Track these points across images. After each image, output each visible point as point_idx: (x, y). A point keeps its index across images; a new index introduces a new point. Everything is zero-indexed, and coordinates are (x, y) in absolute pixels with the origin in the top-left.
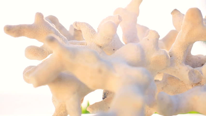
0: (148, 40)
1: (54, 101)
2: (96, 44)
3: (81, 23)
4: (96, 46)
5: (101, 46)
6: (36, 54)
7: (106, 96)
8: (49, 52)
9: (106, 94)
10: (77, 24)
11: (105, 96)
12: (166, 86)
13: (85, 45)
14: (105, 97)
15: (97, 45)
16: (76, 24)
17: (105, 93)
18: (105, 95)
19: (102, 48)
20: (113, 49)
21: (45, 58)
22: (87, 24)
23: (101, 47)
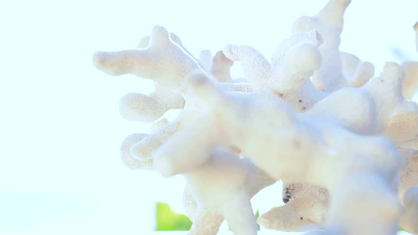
0: (382, 81)
1: (187, 205)
2: (272, 89)
3: (241, 46)
4: (273, 93)
5: (282, 93)
6: (143, 110)
7: (290, 193)
8: (168, 105)
9: (289, 191)
10: (232, 48)
11: (288, 195)
12: (408, 173)
13: (245, 91)
14: (289, 197)
15: (275, 92)
16: (230, 48)
17: (288, 189)
18: (287, 192)
19: (285, 96)
20: (299, 100)
21: (160, 117)
22: (254, 50)
23: (281, 95)
